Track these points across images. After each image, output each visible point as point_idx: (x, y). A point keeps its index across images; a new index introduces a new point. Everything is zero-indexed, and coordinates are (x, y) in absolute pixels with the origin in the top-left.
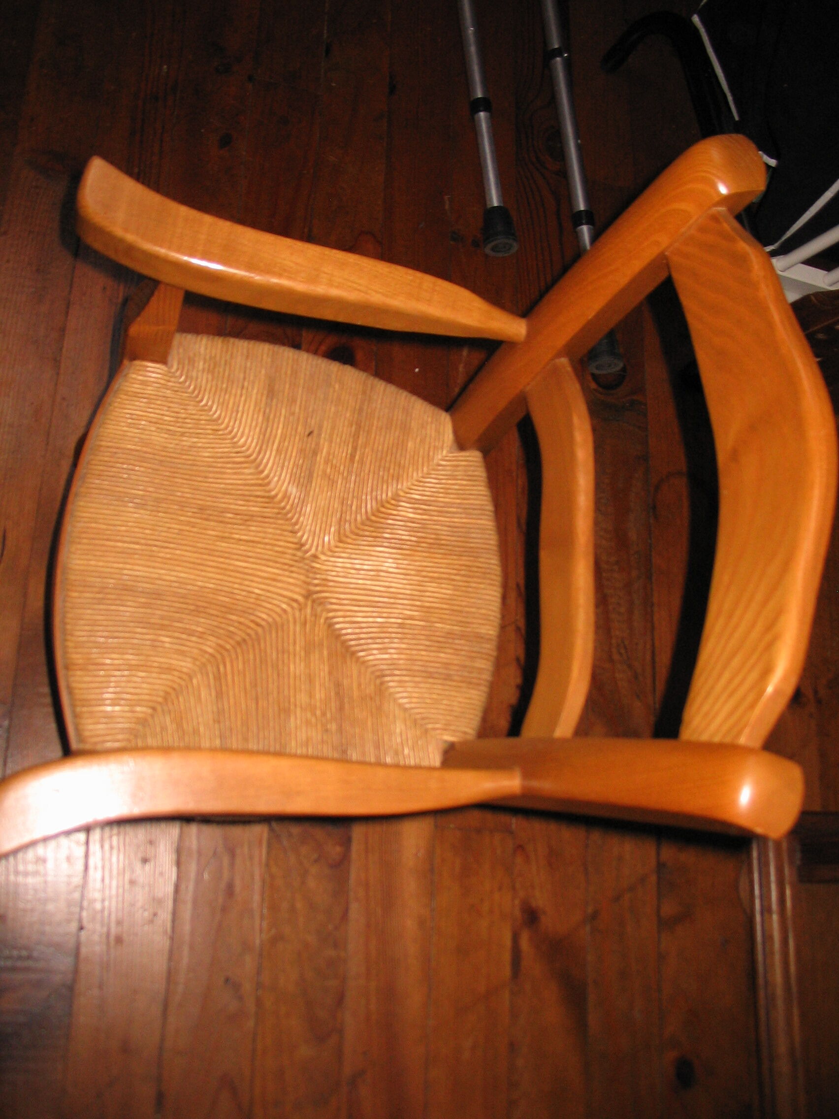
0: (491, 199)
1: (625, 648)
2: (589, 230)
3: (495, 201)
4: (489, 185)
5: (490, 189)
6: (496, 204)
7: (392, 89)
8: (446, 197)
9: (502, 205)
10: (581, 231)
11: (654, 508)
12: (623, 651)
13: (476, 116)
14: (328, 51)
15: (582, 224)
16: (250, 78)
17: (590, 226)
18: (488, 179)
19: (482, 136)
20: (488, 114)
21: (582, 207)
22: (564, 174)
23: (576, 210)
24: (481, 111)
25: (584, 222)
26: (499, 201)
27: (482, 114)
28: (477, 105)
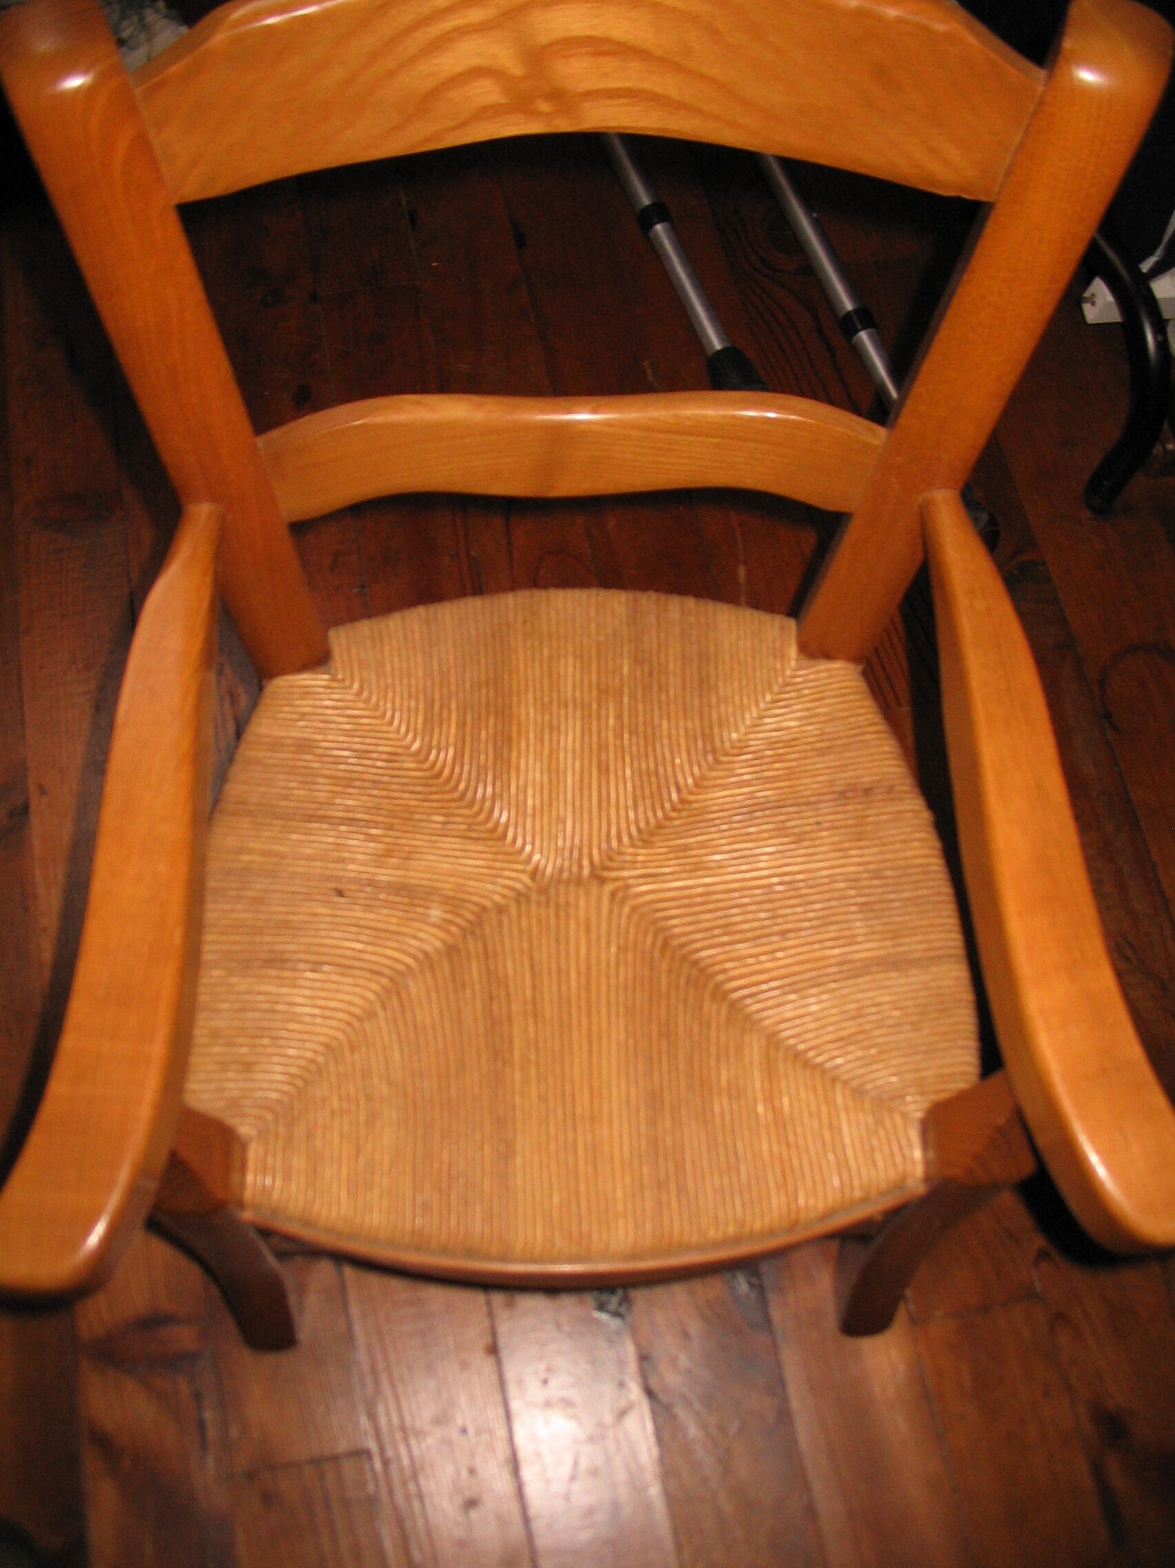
0: (710, 342)
1: (1131, 946)
2: (871, 336)
3: (716, 343)
4: (700, 323)
5: (703, 330)
6: (717, 345)
7: (521, 241)
8: (646, 364)
9: (728, 345)
10: (861, 342)
11: (1108, 716)
12: (1129, 953)
13: (651, 234)
14: (413, 222)
15: (857, 331)
16: (314, 298)
17: (871, 330)
18: (697, 317)
19: (668, 258)
20: (667, 224)
21: (848, 305)
22: (810, 270)
23: (842, 314)
24: (656, 224)
25: (859, 327)
26: (722, 340)
27: (659, 228)
28: (646, 219)
